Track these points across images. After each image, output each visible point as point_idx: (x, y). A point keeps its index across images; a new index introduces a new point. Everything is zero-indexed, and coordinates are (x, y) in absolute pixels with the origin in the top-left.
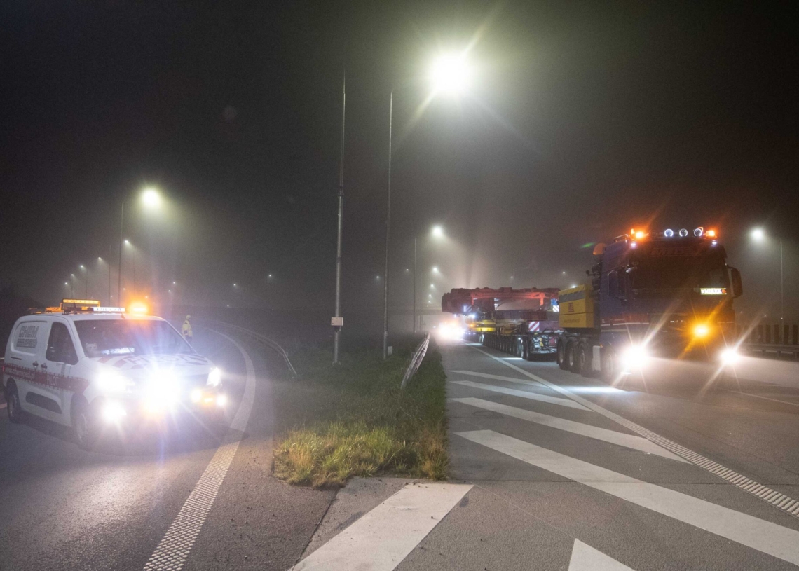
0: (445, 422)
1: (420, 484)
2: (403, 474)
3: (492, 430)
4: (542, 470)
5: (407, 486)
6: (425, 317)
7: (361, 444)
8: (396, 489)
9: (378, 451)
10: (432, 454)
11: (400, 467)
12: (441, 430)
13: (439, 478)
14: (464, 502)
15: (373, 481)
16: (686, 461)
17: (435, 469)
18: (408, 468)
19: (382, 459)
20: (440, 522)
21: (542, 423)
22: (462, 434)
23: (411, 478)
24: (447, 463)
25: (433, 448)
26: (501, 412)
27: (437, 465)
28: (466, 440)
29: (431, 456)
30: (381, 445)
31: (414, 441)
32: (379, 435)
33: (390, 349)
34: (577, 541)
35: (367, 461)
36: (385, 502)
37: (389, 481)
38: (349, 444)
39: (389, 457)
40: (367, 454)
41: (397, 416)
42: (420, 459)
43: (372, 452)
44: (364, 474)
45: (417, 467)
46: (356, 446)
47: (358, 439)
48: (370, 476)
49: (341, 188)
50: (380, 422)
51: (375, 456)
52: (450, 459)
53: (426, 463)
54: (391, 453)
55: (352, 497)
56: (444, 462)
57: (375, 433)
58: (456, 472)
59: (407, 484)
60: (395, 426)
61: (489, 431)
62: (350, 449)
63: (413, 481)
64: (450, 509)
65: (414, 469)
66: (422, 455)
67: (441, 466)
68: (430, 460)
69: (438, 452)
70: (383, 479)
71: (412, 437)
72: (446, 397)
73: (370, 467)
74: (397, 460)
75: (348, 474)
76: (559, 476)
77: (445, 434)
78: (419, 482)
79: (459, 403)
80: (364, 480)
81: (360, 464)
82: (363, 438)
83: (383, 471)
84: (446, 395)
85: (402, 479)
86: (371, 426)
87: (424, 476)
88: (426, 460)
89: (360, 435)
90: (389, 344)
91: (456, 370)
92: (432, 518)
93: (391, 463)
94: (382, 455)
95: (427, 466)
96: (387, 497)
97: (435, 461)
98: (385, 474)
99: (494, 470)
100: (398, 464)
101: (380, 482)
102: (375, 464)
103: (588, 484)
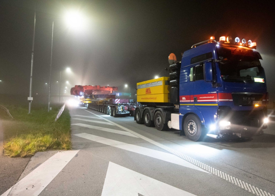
0: (70, 131)
1: (62, 152)
2: (56, 149)
3: (86, 133)
4: (100, 143)
5: (57, 153)
6: (64, 98)
7: (40, 141)
8: (53, 154)
9: (47, 143)
10: (66, 142)
11: (55, 147)
12: (69, 134)
13: (68, 149)
14: (77, 155)
15: (45, 153)
16: (138, 137)
17: (67, 146)
18: (58, 147)
19: (48, 145)
20: (69, 163)
21: (101, 130)
22: (76, 135)
23: (59, 150)
24: (71, 144)
25: (66, 140)
26: (89, 127)
27: (68, 145)
28: (77, 137)
29: (66, 143)
30: (48, 141)
31: (60, 138)
32: (47, 137)
33: (51, 108)
34: (110, 162)
35: (42, 146)
36: (49, 159)
37: (51, 152)
38: (35, 141)
39: (50, 144)
40: (42, 144)
41: (54, 130)
42: (62, 144)
43: (44, 143)
44: (41, 151)
45: (61, 146)
46: (38, 142)
47: (39, 139)
48: (43, 151)
49: (33, 52)
50: (48, 133)
51: (46, 144)
52: (72, 143)
53: (64, 145)
54: (51, 143)
55: (37, 159)
56: (70, 144)
57: (46, 136)
58: (74, 147)
59: (57, 152)
60: (53, 134)
61: (85, 133)
62: (36, 143)
63: (59, 151)
64: (72, 158)
65: (60, 147)
66: (63, 142)
67: (69, 145)
68: (65, 144)
69: (68, 141)
70: (48, 152)
71: (59, 137)
72: (71, 124)
73: (44, 148)
74: (53, 145)
75: (35, 151)
76: (105, 145)
77: (70, 135)
78: (61, 151)
79: (75, 125)
80: (41, 153)
81: (40, 147)
82: (41, 139)
83: (49, 149)
84: (71, 123)
85: (55, 151)
86: (44, 135)
87: (63, 149)
88: (64, 144)
89: (40, 138)
90: (50, 107)
91: (74, 115)
92: (66, 162)
93: (51, 146)
94: (48, 144)
95: (64, 146)
96: (50, 157)
97: (67, 144)
98: (49, 150)
99: (86, 145)
100: (54, 146)
101: (47, 153)
102: (45, 147)
103: (113, 146)
